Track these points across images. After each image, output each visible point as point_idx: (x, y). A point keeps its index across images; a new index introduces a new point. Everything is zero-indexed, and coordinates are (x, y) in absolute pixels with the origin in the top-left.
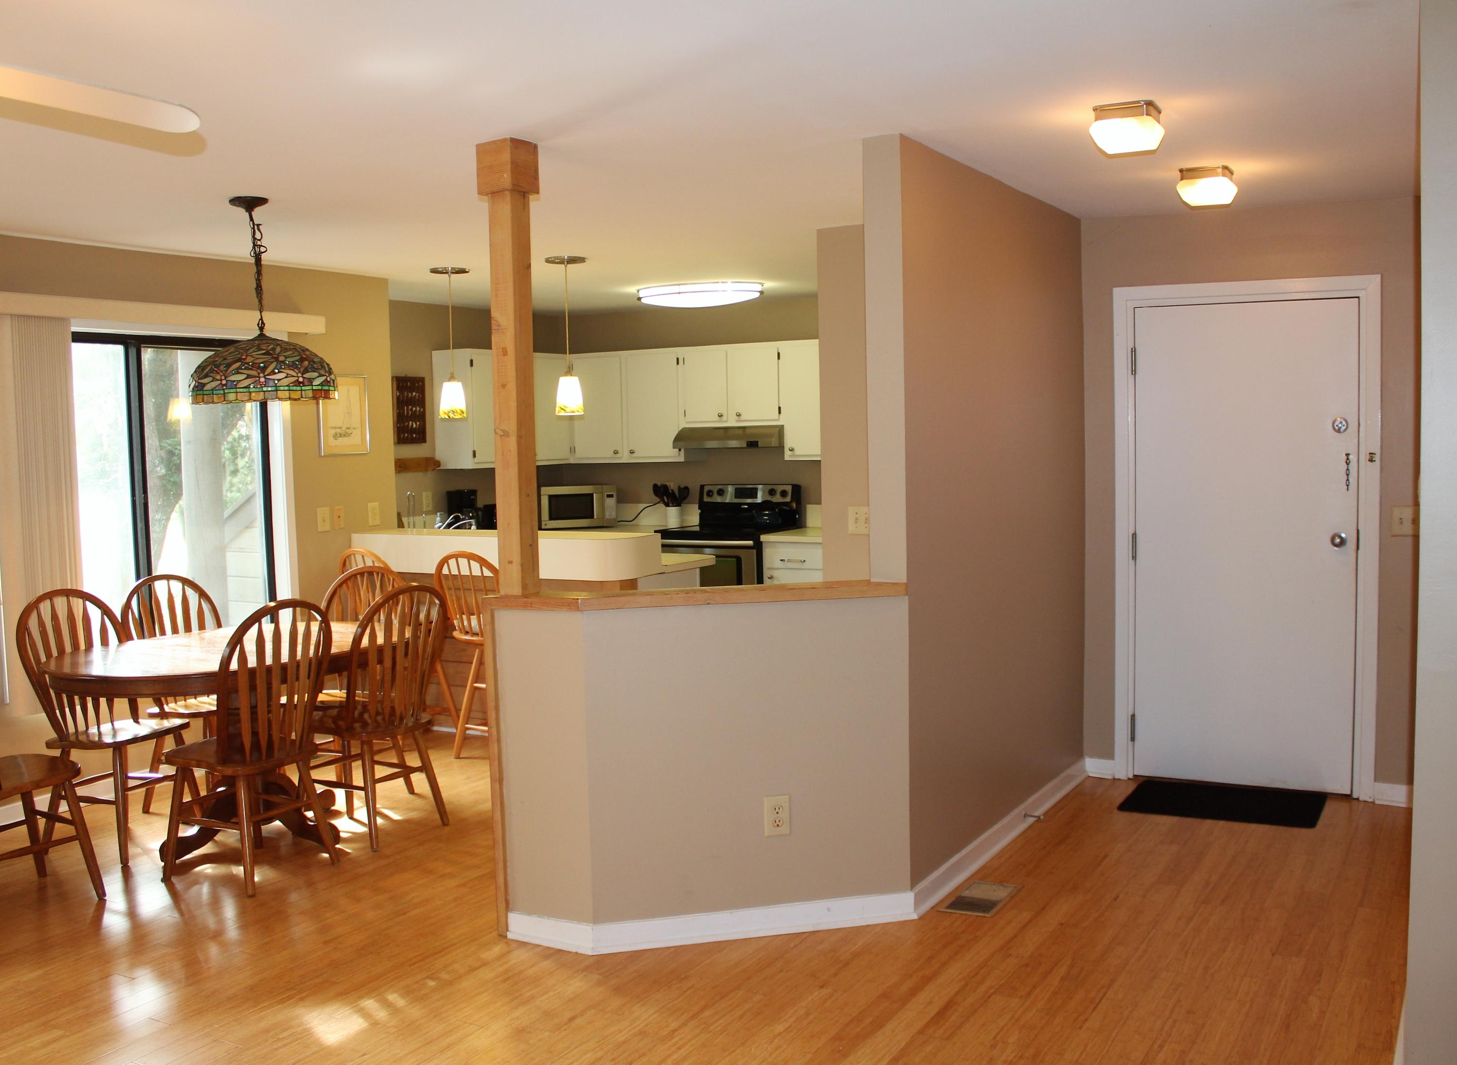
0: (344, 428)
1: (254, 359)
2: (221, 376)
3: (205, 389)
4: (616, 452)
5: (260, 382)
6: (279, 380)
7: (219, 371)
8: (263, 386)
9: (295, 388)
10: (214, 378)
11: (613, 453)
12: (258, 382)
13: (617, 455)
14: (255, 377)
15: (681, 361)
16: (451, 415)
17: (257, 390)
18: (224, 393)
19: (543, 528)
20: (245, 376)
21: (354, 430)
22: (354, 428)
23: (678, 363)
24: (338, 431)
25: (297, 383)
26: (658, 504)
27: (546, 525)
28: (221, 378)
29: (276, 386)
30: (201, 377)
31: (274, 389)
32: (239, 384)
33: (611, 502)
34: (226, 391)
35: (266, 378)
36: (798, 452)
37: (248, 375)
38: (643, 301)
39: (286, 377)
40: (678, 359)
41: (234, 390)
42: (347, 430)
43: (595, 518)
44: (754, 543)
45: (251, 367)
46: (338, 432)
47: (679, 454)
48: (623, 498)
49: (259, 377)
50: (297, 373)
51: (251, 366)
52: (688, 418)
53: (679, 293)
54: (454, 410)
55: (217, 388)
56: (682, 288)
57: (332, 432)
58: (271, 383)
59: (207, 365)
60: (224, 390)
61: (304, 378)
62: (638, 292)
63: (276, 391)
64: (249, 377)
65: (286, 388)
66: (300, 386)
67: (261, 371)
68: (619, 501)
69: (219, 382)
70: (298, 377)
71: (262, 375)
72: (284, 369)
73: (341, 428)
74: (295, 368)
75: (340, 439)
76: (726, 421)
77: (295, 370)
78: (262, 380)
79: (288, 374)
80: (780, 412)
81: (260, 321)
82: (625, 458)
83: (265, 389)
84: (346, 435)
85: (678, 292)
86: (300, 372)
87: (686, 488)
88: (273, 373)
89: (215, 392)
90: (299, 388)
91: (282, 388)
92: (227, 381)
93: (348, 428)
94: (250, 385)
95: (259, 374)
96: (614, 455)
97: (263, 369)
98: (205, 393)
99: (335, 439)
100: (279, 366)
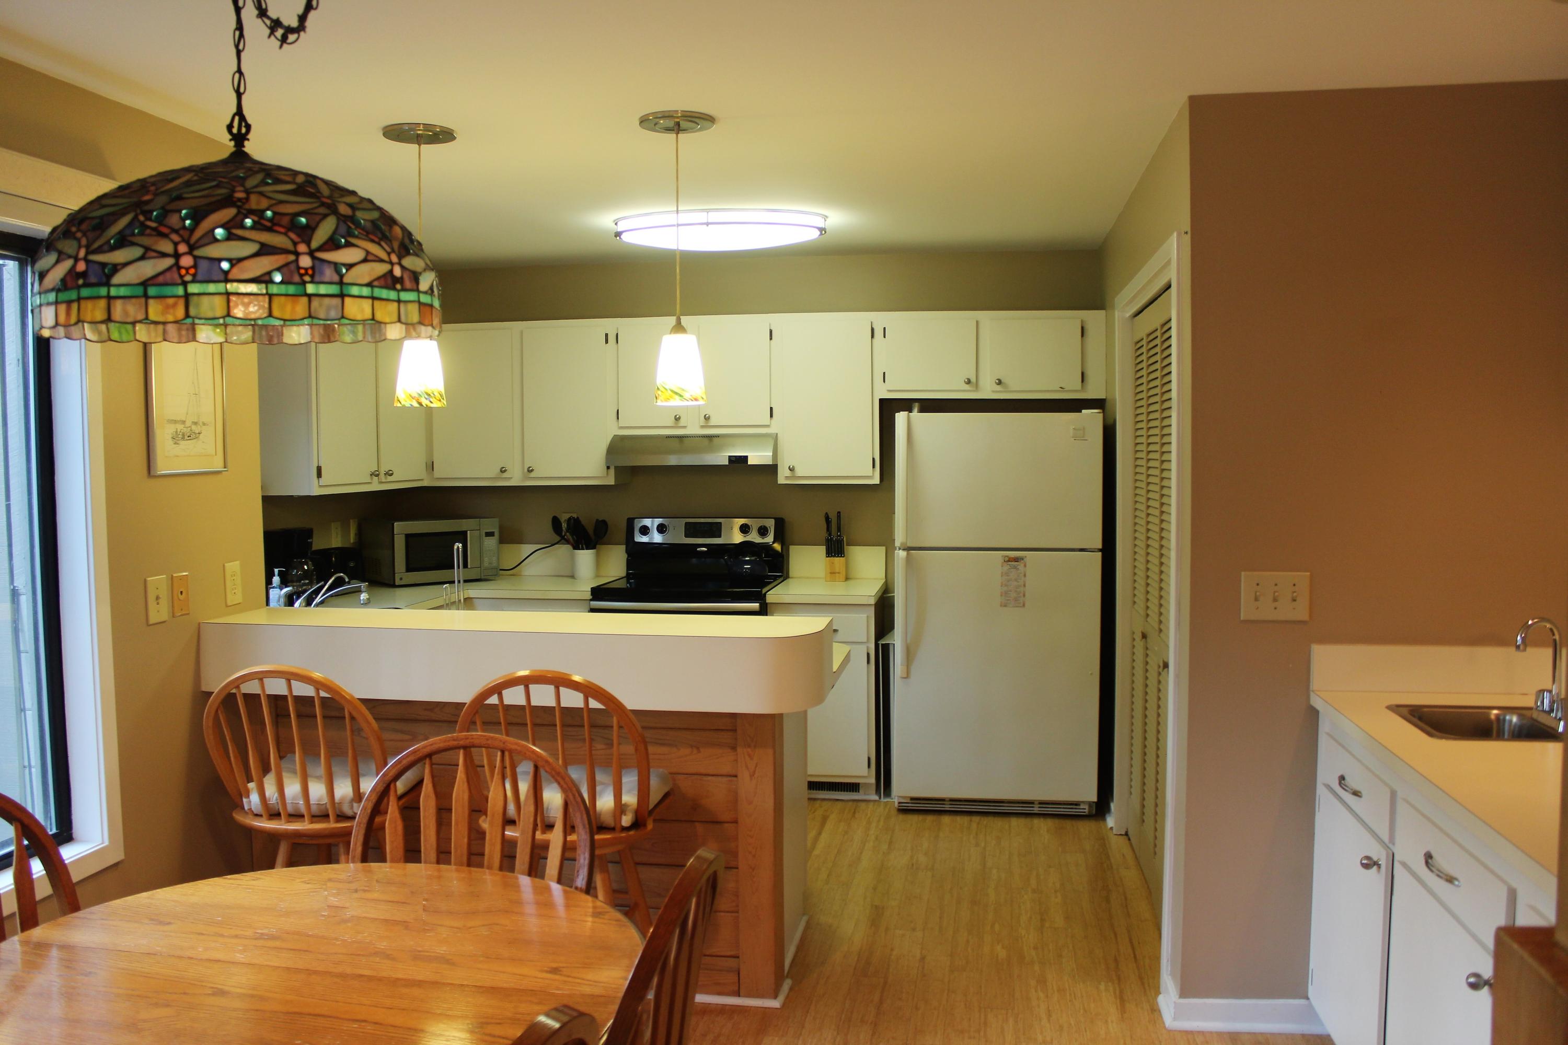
0: (188, 424)
1: (274, 202)
2: (176, 244)
3: (116, 280)
4: (503, 471)
5: (299, 268)
6: (350, 266)
7: (166, 230)
8: (307, 278)
9: (384, 293)
10: (147, 249)
11: (499, 471)
12: (293, 266)
13: (505, 475)
14: (286, 252)
15: (612, 339)
16: (425, 402)
17: (291, 289)
18: (187, 296)
19: (397, 584)
20: (252, 248)
21: (204, 427)
22: (204, 424)
23: (607, 342)
24: (180, 427)
25: (390, 281)
26: (557, 545)
27: (401, 579)
28: (176, 250)
29: (341, 283)
30: (96, 245)
31: (334, 289)
32: (235, 270)
33: (491, 543)
34: (193, 288)
35: (314, 258)
36: (799, 472)
37: (263, 245)
38: (626, 237)
39: (365, 260)
40: (607, 335)
41: (220, 287)
42: (194, 427)
43: (469, 567)
44: (761, 606)
45: (268, 224)
46: (179, 430)
47: (607, 474)
48: (509, 536)
49: (297, 254)
50: (389, 254)
51: (271, 220)
52: (622, 422)
53: (707, 224)
54: (430, 392)
55: (161, 279)
56: (714, 217)
57: (170, 430)
58: (329, 273)
59: (112, 214)
60: (185, 284)
61: (403, 268)
62: (616, 224)
63: (342, 296)
64: (265, 250)
65: (366, 291)
66: (394, 289)
67: (299, 235)
68: (503, 541)
69: (169, 262)
70: (392, 264)
71: (302, 248)
72: (357, 237)
73: (184, 422)
74: (381, 239)
75: (183, 443)
76: (685, 427)
77: (383, 243)
78: (305, 261)
79: (368, 253)
80: (771, 416)
81: (237, 118)
82: (515, 479)
83: (311, 289)
84: (190, 436)
85: (706, 221)
86: (393, 251)
87: (604, 523)
88: (332, 244)
89: (152, 291)
90: (392, 295)
91: (355, 290)
92: (196, 258)
93: (195, 423)
94: (269, 273)
95: (295, 244)
96: (501, 473)
97: (306, 233)
98: (113, 291)
99: (175, 443)
100: (343, 229)
